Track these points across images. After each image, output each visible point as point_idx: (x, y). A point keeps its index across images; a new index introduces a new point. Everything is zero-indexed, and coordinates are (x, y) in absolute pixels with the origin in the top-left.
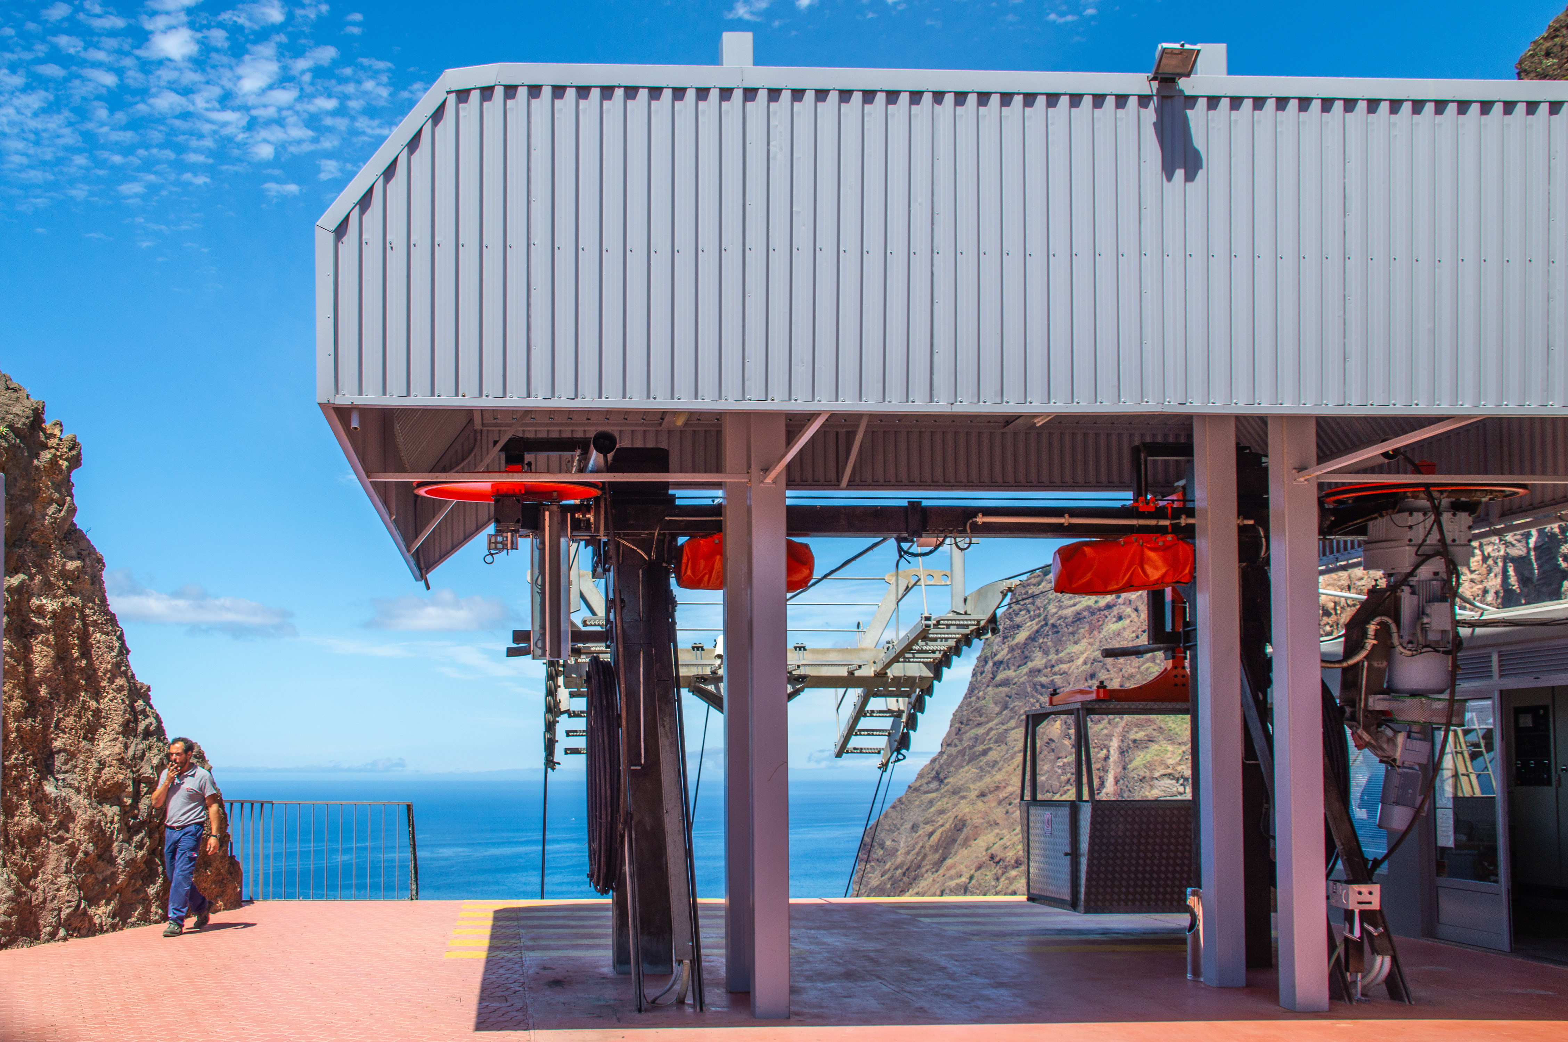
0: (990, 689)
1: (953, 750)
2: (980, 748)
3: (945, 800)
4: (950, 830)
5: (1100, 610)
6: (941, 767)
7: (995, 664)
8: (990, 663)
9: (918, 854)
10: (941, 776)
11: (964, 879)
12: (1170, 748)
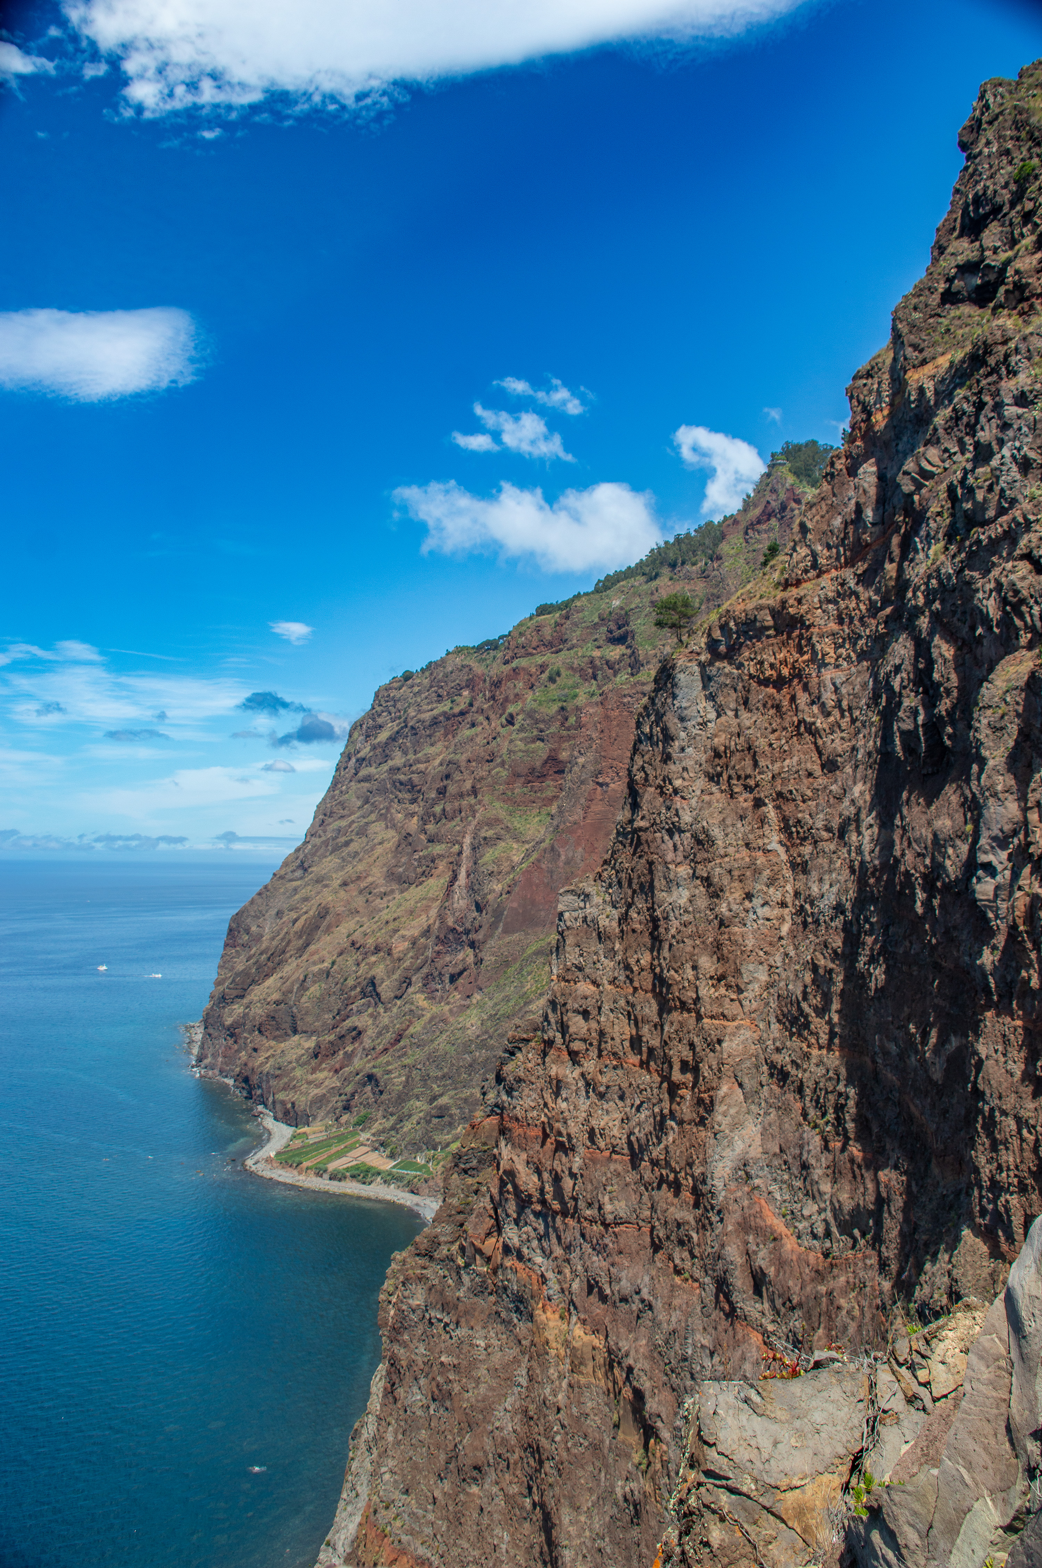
0: (353, 784)
1: (317, 841)
2: (343, 839)
3: (309, 888)
4: (314, 917)
5: (454, 716)
6: (305, 856)
7: (358, 760)
8: (354, 760)
9: (282, 939)
10: (306, 865)
11: (326, 965)
12: (515, 846)
